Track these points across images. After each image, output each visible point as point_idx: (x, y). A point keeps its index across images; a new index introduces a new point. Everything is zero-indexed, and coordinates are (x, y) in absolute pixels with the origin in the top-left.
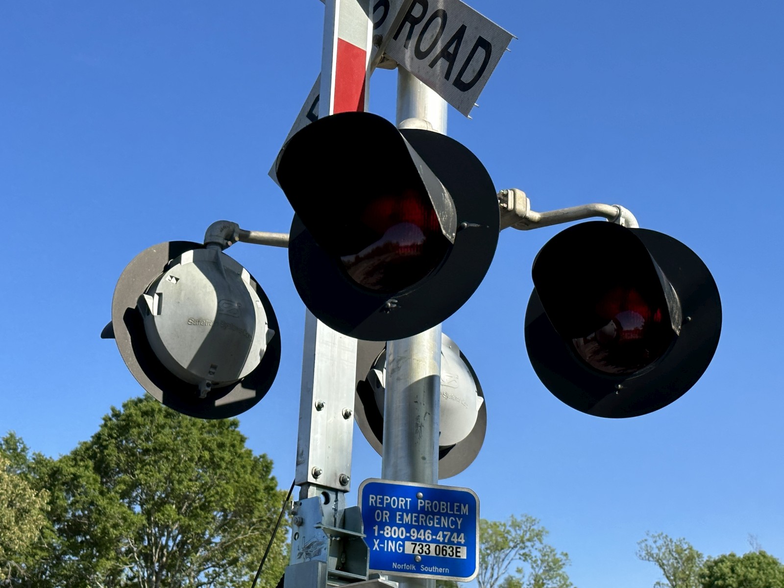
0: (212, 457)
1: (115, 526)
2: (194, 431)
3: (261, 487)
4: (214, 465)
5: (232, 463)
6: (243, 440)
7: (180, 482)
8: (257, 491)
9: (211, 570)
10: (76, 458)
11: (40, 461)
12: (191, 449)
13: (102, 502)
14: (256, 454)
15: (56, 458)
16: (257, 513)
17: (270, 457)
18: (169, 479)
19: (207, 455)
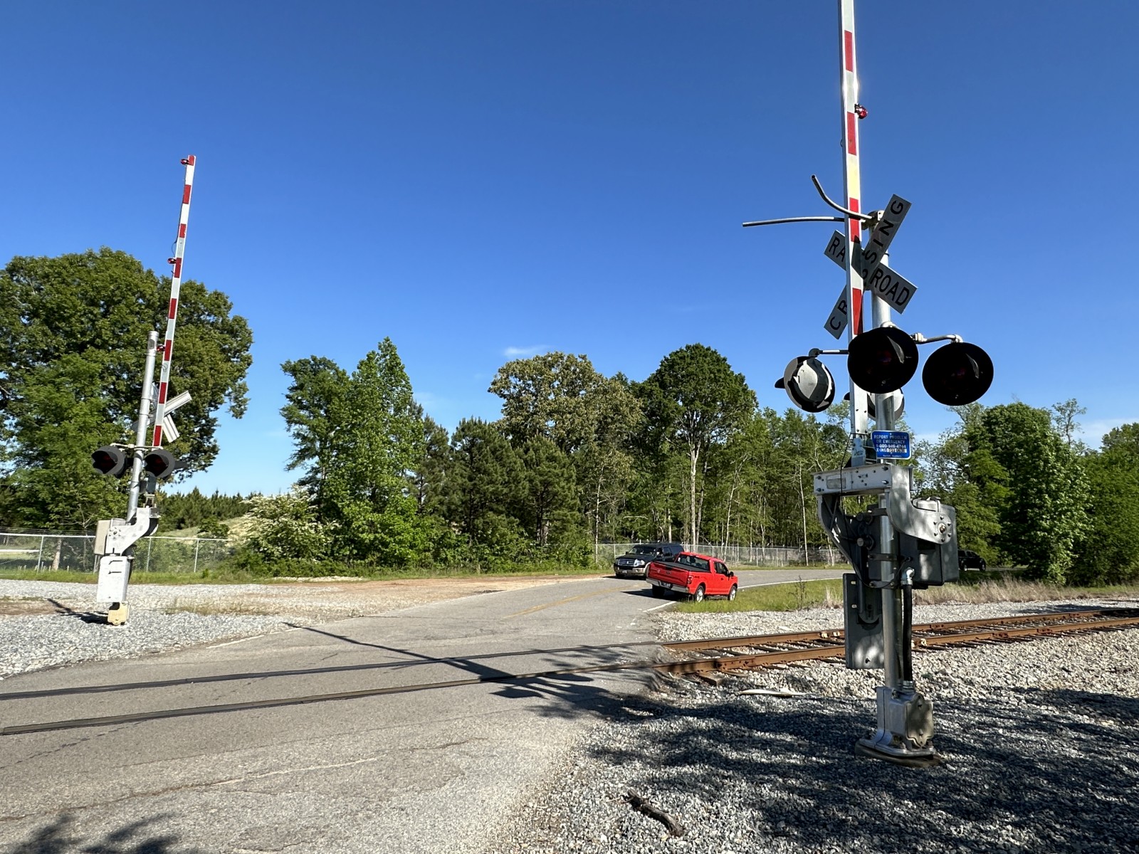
0: (715, 376)
1: (673, 412)
2: (706, 365)
3: (741, 389)
4: (716, 380)
5: (725, 379)
6: (729, 367)
7: (701, 390)
8: (738, 391)
9: (717, 430)
10: (650, 381)
11: (634, 384)
12: (704, 373)
13: (666, 401)
14: (736, 373)
15: (641, 382)
16: (739, 402)
17: (743, 374)
18: (695, 389)
19: (712, 375)
